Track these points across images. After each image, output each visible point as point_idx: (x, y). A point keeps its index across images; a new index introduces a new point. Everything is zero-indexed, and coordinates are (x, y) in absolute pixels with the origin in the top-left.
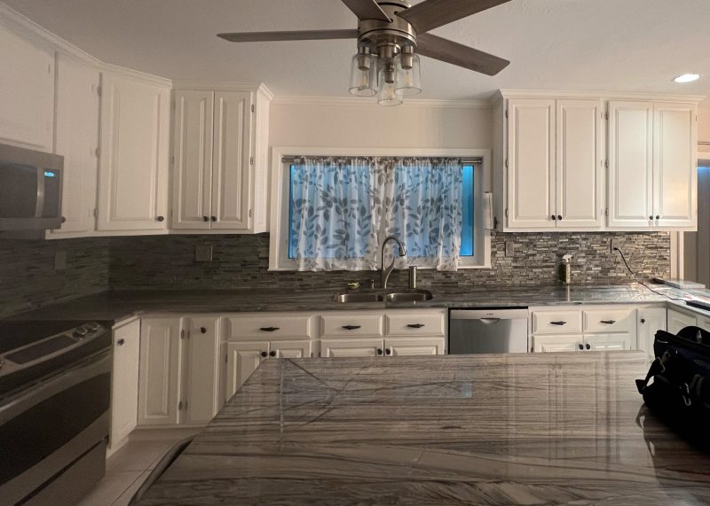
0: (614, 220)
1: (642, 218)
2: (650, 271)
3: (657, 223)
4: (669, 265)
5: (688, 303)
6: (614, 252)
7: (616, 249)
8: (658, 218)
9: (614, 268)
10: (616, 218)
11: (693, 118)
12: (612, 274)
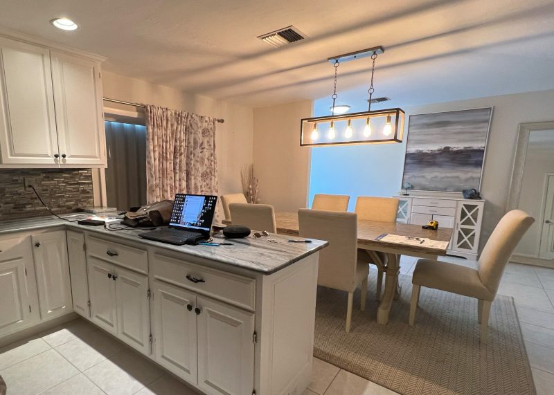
0: (10, 157)
1: (47, 156)
2: (73, 203)
3: (64, 161)
4: (92, 197)
5: (80, 223)
6: (28, 189)
7: (30, 186)
8: (64, 156)
9: (31, 204)
10: (12, 155)
11: (97, 76)
12: (29, 208)
